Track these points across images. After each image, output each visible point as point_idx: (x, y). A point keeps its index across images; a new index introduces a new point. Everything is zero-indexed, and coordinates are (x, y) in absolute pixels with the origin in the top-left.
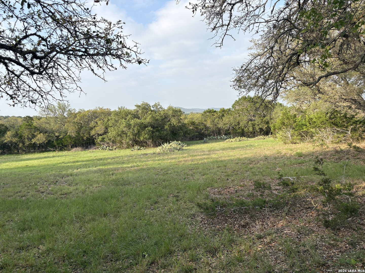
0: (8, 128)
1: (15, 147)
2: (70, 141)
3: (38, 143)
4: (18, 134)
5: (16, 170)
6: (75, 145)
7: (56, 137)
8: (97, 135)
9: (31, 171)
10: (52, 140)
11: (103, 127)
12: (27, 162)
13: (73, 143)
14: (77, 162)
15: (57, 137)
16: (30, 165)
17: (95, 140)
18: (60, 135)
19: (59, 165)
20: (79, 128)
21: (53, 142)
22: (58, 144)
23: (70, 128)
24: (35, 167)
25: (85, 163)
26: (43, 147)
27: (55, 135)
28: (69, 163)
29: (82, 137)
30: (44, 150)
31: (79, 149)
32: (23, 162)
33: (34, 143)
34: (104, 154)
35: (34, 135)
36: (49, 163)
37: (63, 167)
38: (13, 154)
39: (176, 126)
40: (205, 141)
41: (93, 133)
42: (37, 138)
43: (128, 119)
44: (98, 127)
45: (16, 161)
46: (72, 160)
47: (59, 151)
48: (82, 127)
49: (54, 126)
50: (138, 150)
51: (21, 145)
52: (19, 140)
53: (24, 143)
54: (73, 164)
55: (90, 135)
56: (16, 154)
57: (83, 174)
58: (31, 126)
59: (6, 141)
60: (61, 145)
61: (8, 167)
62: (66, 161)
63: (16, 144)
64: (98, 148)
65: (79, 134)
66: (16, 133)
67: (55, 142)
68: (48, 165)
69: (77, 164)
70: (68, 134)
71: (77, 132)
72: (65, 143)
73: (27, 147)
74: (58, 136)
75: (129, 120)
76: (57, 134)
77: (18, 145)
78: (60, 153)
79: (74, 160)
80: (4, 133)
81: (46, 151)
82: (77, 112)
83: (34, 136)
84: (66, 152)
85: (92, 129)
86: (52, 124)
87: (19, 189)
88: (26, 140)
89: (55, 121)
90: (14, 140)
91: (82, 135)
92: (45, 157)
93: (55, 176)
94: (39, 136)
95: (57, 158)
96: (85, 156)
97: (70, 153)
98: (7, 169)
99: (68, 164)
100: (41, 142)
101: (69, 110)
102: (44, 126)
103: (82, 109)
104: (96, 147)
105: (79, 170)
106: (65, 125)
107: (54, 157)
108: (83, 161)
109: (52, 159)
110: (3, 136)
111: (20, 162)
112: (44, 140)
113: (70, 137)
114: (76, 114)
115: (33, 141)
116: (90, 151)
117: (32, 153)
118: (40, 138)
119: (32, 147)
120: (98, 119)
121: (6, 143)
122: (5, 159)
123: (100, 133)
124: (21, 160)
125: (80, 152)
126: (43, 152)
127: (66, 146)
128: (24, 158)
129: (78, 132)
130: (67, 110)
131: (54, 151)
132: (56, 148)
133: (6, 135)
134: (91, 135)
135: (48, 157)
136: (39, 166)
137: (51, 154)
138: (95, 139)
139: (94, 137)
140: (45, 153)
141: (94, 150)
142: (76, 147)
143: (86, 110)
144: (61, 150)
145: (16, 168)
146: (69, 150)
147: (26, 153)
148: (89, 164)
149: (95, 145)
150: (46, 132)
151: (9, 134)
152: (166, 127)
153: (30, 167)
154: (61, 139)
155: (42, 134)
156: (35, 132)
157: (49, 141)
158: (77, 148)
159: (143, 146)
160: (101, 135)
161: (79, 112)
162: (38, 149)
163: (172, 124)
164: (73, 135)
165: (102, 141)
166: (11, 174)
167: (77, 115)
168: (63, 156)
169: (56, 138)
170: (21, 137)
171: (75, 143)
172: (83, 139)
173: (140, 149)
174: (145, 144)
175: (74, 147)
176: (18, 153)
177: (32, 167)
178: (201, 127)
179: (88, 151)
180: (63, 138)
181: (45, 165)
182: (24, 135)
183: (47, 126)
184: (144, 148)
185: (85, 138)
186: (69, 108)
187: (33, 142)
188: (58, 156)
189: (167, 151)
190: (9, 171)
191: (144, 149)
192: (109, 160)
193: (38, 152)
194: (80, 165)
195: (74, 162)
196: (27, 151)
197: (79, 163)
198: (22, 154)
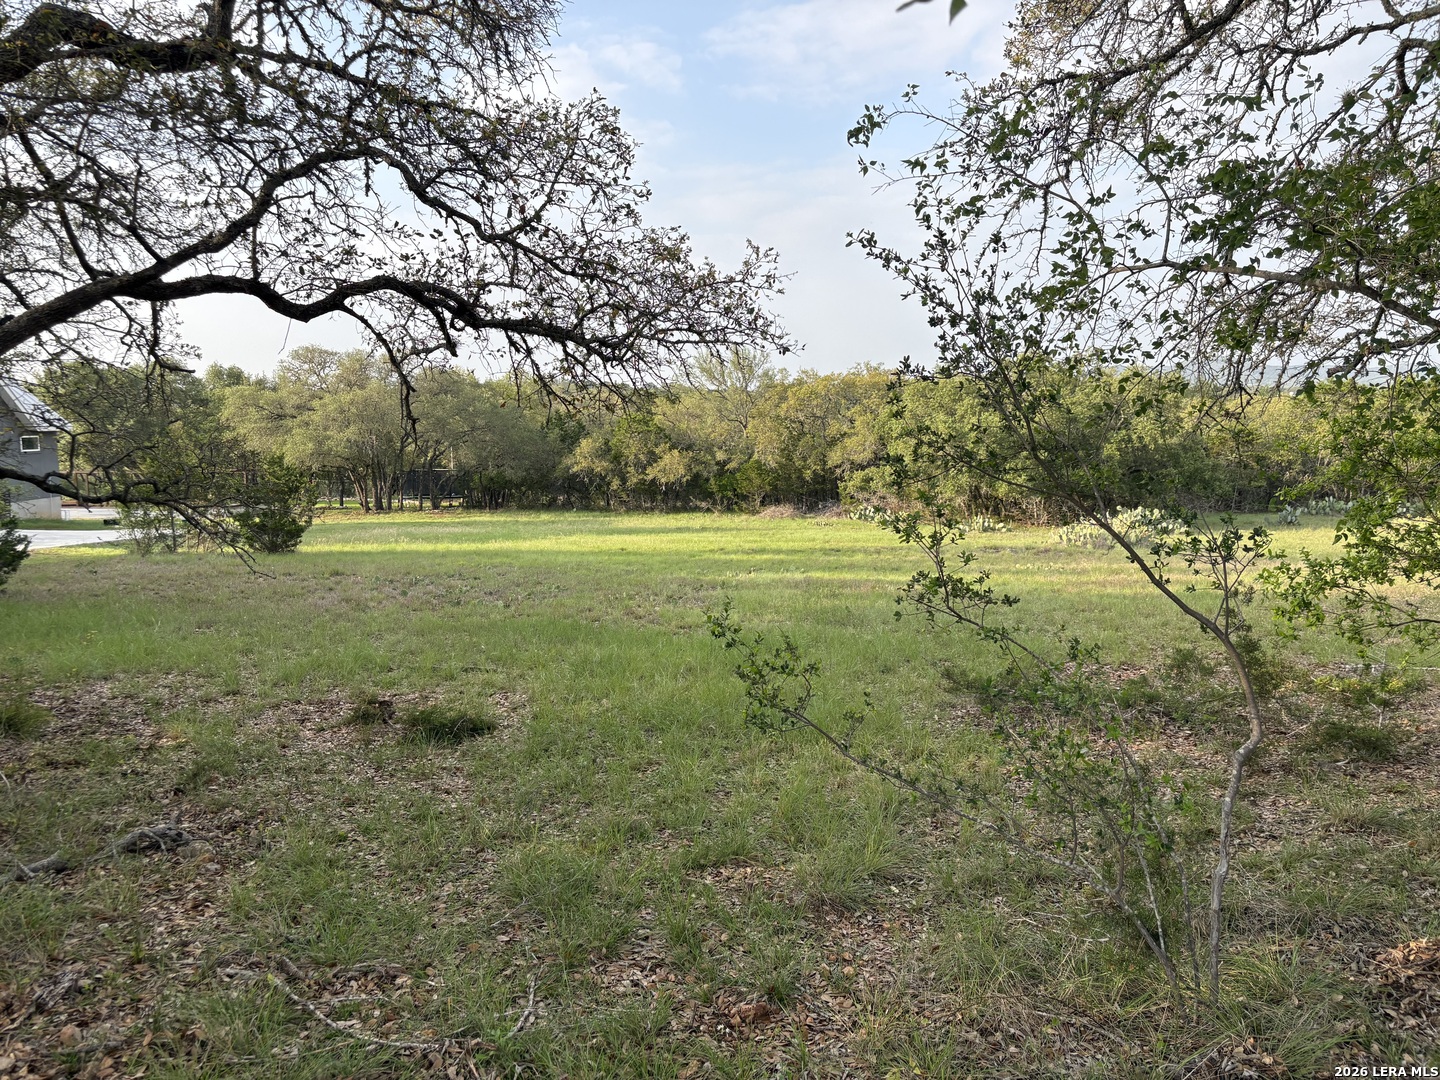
0: (583, 428)
1: (599, 487)
2: (757, 482)
3: (663, 480)
4: (610, 450)
5: (591, 558)
6: (772, 498)
7: (718, 463)
8: (847, 466)
9: (629, 564)
10: (705, 474)
11: (872, 439)
12: (627, 537)
13: (768, 488)
14: (763, 551)
15: (722, 464)
16: (630, 548)
17: (841, 485)
18: (729, 460)
19: (706, 556)
20: (791, 437)
21: (707, 480)
22: (722, 488)
23: (761, 438)
24: (641, 554)
25: (782, 556)
26: (677, 496)
27: (714, 457)
28: (736, 552)
29: (799, 471)
30: (679, 504)
31: (786, 509)
32: (615, 537)
33: (653, 481)
34: (862, 534)
35: (653, 453)
36: (683, 547)
37: (716, 562)
38: (593, 510)
39: (1152, 446)
40: (1285, 518)
41: (835, 457)
42: (662, 464)
43: (960, 412)
44: (854, 438)
45: (599, 532)
46: (747, 546)
47: (722, 512)
48: (802, 434)
49: (711, 427)
50: (985, 530)
51: (615, 484)
52: (611, 466)
53: (624, 480)
54: (745, 557)
55: (825, 463)
56: (602, 510)
57: (755, 585)
58: (646, 423)
59: (575, 469)
60: (730, 494)
61: (574, 548)
62: (729, 547)
63: (603, 478)
64: (847, 512)
65: (789, 458)
66: (606, 444)
67: (712, 481)
68: (677, 553)
69: (758, 557)
70: (756, 456)
71: (783, 450)
72: (744, 487)
73: (633, 491)
74: (725, 463)
75: (963, 417)
76: (720, 456)
77: (609, 484)
78: (727, 520)
79: (754, 546)
80: (573, 443)
81: (686, 509)
82: (791, 379)
83: (653, 458)
84: (744, 517)
85: (832, 443)
86: (709, 421)
87: (588, 603)
88: (631, 469)
89: (720, 411)
90: (601, 466)
91: (798, 463)
92: (679, 530)
93: (683, 583)
94: (667, 458)
95: (710, 536)
96: (798, 535)
97: (754, 521)
98: (572, 553)
99: (733, 556)
100: (672, 479)
101: (766, 374)
102: (684, 426)
103: (808, 369)
104: (842, 508)
105: (752, 575)
106: (749, 426)
107: (703, 529)
108: (779, 552)
109: (695, 537)
110: (571, 452)
111: (608, 537)
112: (682, 471)
113: (760, 467)
114: (786, 389)
115: (651, 473)
116: (818, 519)
117: (646, 511)
118: (671, 467)
119: (645, 492)
120: (858, 407)
121: (575, 475)
122: (570, 523)
123: (859, 458)
124: (612, 532)
125: (788, 522)
126: (676, 510)
127: (745, 498)
128: (621, 526)
129: (787, 453)
130: (760, 372)
131: (708, 510)
132: (714, 503)
133: (578, 450)
134: (830, 464)
135: (688, 530)
136: (654, 554)
137: (697, 520)
138: (842, 479)
139: (838, 471)
140: (679, 516)
141: (835, 519)
142: (778, 502)
143: (822, 374)
144: (729, 509)
145: (592, 553)
146: (754, 512)
147: (629, 511)
148: (790, 562)
149: (839, 500)
150: (689, 448)
151: (585, 445)
152: (1109, 449)
153: (629, 553)
154: (733, 472)
155: (676, 452)
156: (656, 446)
157: (697, 477)
158: (781, 508)
159: (1007, 519)
160: (863, 468)
161: (800, 383)
162: (663, 501)
163: (1134, 437)
164: (771, 461)
165: (862, 489)
166: (579, 565)
167: (789, 393)
168: (731, 529)
169: (716, 468)
170: (617, 458)
171: (775, 488)
172: (800, 478)
173: (993, 529)
174: (1015, 512)
175: (770, 503)
176: (606, 510)
177: (635, 554)
178: (1285, 456)
179: (814, 521)
180: (739, 470)
181: (669, 553)
182: (626, 452)
183: (694, 425)
184: (1011, 525)
185: (808, 475)
186: (766, 366)
187: (650, 477)
188: (718, 529)
189: (1085, 544)
190: (574, 559)
191: (1009, 530)
192: (859, 557)
193: (661, 511)
194: (766, 561)
195: (755, 551)
196: (631, 505)
197: (765, 557)
198: (617, 512)
